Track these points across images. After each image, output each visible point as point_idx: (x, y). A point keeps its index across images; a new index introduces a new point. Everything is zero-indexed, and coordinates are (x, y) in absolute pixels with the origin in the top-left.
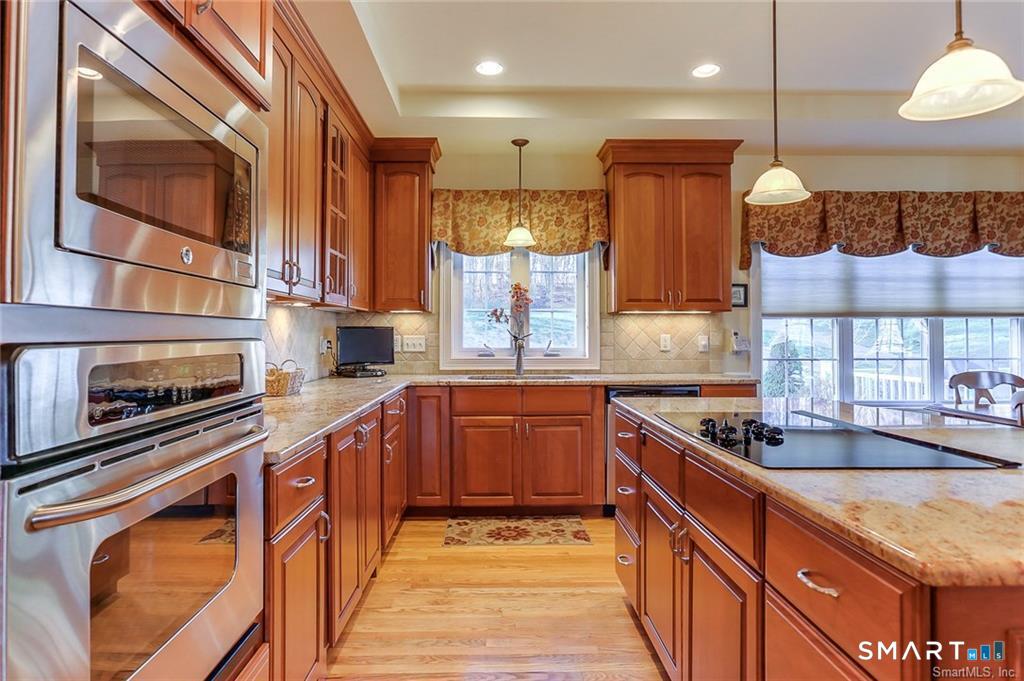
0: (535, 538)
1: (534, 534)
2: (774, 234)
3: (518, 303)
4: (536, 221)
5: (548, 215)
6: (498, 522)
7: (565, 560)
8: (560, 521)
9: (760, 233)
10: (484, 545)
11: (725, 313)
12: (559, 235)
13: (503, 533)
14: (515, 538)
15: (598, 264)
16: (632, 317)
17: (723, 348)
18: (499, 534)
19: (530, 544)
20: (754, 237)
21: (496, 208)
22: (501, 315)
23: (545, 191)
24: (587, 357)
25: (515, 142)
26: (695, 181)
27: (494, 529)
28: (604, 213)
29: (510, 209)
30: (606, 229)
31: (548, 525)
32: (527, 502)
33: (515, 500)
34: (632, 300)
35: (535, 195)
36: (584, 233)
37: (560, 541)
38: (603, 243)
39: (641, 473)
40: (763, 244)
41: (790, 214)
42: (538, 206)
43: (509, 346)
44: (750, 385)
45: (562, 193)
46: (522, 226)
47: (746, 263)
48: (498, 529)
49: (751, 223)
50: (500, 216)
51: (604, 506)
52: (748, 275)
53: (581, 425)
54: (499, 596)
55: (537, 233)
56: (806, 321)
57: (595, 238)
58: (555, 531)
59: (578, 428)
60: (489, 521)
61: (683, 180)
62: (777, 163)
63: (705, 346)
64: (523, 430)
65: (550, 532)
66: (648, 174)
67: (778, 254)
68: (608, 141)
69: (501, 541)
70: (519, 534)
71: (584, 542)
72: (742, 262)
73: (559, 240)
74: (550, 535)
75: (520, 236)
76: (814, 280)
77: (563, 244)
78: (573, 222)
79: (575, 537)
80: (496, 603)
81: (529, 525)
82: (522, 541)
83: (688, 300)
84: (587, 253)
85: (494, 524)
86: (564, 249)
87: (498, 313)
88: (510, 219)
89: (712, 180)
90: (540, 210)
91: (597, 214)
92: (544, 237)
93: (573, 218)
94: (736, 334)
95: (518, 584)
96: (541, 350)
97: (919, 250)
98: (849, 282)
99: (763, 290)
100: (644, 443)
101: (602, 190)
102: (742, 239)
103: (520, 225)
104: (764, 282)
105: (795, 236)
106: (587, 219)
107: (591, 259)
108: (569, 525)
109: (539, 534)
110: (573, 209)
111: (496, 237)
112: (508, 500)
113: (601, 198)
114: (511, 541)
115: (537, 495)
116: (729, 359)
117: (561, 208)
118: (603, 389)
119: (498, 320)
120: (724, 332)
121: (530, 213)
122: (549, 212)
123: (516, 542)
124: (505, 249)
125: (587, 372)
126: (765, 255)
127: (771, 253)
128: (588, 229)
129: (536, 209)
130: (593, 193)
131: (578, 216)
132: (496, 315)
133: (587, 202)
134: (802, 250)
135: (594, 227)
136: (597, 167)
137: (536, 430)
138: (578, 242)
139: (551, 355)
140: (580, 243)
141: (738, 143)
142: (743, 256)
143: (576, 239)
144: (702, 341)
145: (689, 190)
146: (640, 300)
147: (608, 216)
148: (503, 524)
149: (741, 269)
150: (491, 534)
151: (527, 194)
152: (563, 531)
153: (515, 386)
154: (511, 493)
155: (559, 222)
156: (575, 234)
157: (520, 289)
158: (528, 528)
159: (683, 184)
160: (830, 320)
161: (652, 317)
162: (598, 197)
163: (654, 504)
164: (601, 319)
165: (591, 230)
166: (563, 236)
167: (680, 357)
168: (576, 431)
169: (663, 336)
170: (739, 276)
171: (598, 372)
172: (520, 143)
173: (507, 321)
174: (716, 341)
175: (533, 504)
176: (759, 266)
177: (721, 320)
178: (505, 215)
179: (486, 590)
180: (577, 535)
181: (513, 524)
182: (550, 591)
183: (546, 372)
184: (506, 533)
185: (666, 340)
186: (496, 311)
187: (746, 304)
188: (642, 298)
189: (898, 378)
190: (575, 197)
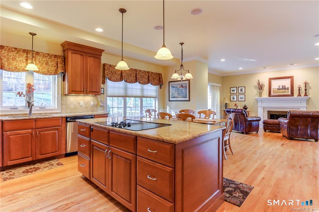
0: (43, 169)
1: (42, 168)
2: (111, 76)
3: (29, 90)
4: (38, 62)
5: (43, 61)
6: (25, 168)
7: (57, 172)
8: (50, 162)
9: (108, 75)
10: (22, 176)
11: (98, 96)
12: (47, 68)
13: (29, 171)
14: (35, 171)
15: (60, 79)
16: (72, 96)
17: (97, 105)
18: (28, 171)
19: (42, 171)
20: (106, 76)
21: (20, 55)
22: (22, 94)
23: (42, 53)
24: (56, 108)
25: (30, 33)
26: (92, 58)
27: (24, 170)
28: (63, 64)
29: (27, 57)
30: (64, 68)
31: (47, 164)
32: (37, 158)
33: (32, 158)
34: (73, 91)
35: (38, 53)
36: (56, 69)
37: (53, 168)
38: (63, 73)
39: (90, 139)
40: (108, 78)
41: (114, 71)
42: (38, 57)
43: (25, 105)
44: (106, 114)
45: (48, 54)
46: (33, 63)
47: (104, 82)
48: (26, 170)
49: (105, 72)
50: (22, 58)
51: (65, 154)
52: (104, 86)
53: (58, 130)
54: (38, 190)
55: (39, 67)
56: (117, 98)
57: (60, 71)
58: (50, 165)
59: (57, 131)
60: (21, 168)
61: (89, 58)
62: (122, 60)
63: (93, 104)
64: (36, 133)
65: (48, 166)
66: (79, 54)
67: (111, 81)
68: (66, 41)
69: (30, 173)
70: (36, 169)
71: (61, 166)
72: (102, 82)
73: (47, 70)
74: (48, 167)
75: (32, 67)
76: (119, 88)
77: (48, 71)
78: (52, 65)
79: (58, 165)
80: (38, 192)
81: (39, 166)
82: (38, 171)
83: (89, 92)
84: (56, 75)
85: (24, 169)
86: (48, 73)
87: (20, 93)
88: (27, 60)
89: (96, 59)
90: (39, 59)
91: (61, 63)
92: (41, 68)
93: (52, 63)
94: (101, 101)
95: (43, 184)
96: (38, 106)
97: (139, 83)
98: (126, 89)
99: (108, 90)
100: (92, 131)
101: (62, 56)
102: (103, 76)
103: (32, 63)
104: (108, 88)
105: (115, 76)
106: (57, 64)
107: (58, 77)
108: (54, 162)
109: (44, 167)
110: (52, 60)
111: (20, 66)
112: (30, 159)
113: (62, 59)
114: (34, 172)
115: (41, 155)
116: (99, 108)
117: (48, 59)
118: (65, 118)
119: (20, 96)
120: (98, 101)
121: (35, 59)
122: (43, 60)
123: (36, 172)
124: (24, 70)
125: (56, 113)
126: (108, 81)
127: (110, 80)
128: (57, 68)
129: (37, 58)
130: (60, 56)
131: (54, 63)
132: (20, 94)
133: (57, 59)
134: (116, 80)
135: (60, 67)
136: (61, 49)
137: (41, 133)
138: (54, 71)
139: (42, 108)
140: (55, 72)
141: (103, 51)
142: (103, 80)
143: (53, 70)
144: (92, 103)
145: (90, 61)
146: (75, 91)
147: (65, 64)
148: (28, 168)
149: (102, 84)
150: (24, 172)
151: (34, 53)
152: (53, 164)
153: (33, 119)
154: (30, 156)
155: (47, 64)
156: (53, 69)
157: (30, 85)
158: (39, 167)
159: (89, 59)
160: (121, 98)
161: (78, 96)
162: (61, 58)
163: (96, 147)
164: (61, 96)
165: (59, 68)
166: (48, 69)
167: (86, 108)
168: (56, 132)
169: (81, 102)
170: (102, 86)
171: (60, 113)
172: (33, 34)
173: (24, 96)
174: (96, 103)
175: (39, 158)
176: (107, 83)
177: (97, 98)
178: (25, 58)
179: (31, 190)
180: (58, 164)
181: (32, 167)
182: (56, 182)
183: (41, 114)
184: (31, 170)
185: (82, 103)
186: (20, 92)
187: (103, 94)
188: (76, 90)
189: (130, 111)
190: (53, 57)
